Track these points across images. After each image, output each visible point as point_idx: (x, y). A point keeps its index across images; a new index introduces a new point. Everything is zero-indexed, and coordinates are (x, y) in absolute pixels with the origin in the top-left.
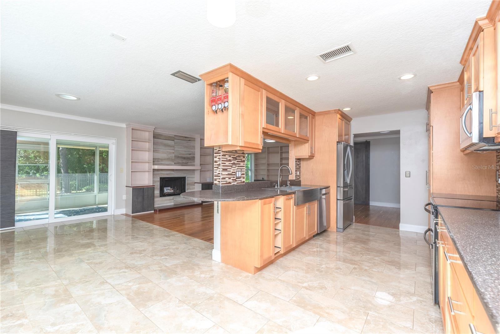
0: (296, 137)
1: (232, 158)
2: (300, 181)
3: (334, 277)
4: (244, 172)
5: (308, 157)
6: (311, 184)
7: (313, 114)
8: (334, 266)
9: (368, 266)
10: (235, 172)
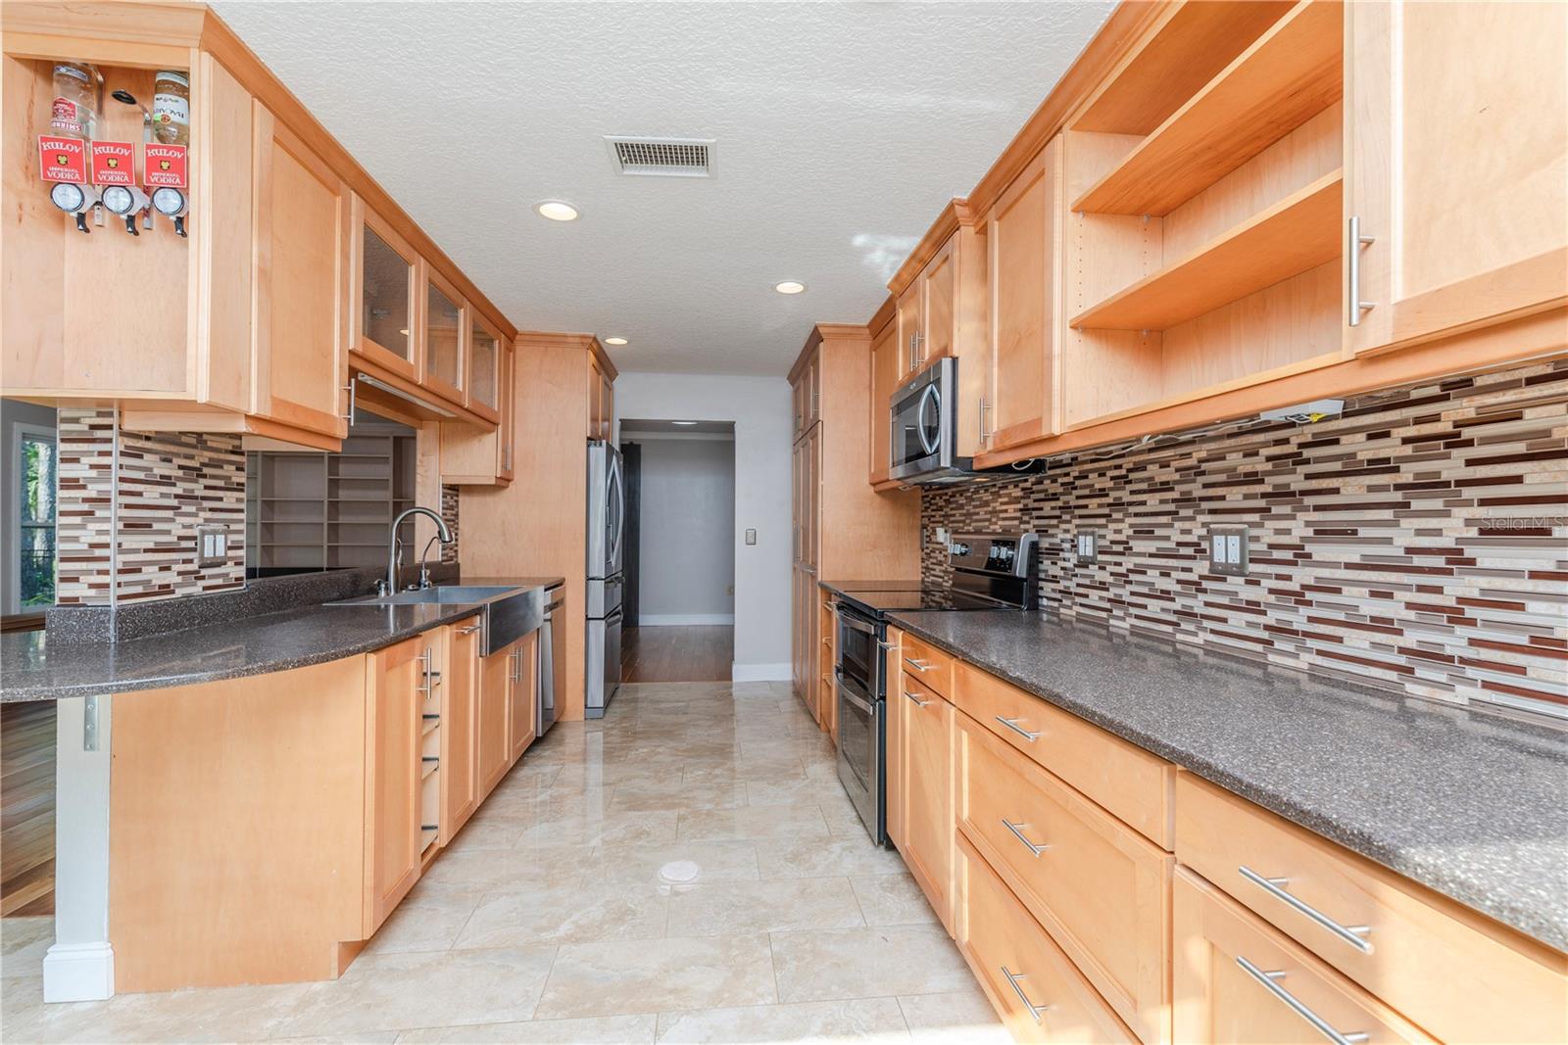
0: (461, 407)
1: (180, 467)
2: (457, 566)
3: (639, 865)
4: (242, 537)
5: (493, 482)
6: (499, 576)
7: (511, 334)
8: (624, 832)
9: (709, 801)
10: (194, 538)
